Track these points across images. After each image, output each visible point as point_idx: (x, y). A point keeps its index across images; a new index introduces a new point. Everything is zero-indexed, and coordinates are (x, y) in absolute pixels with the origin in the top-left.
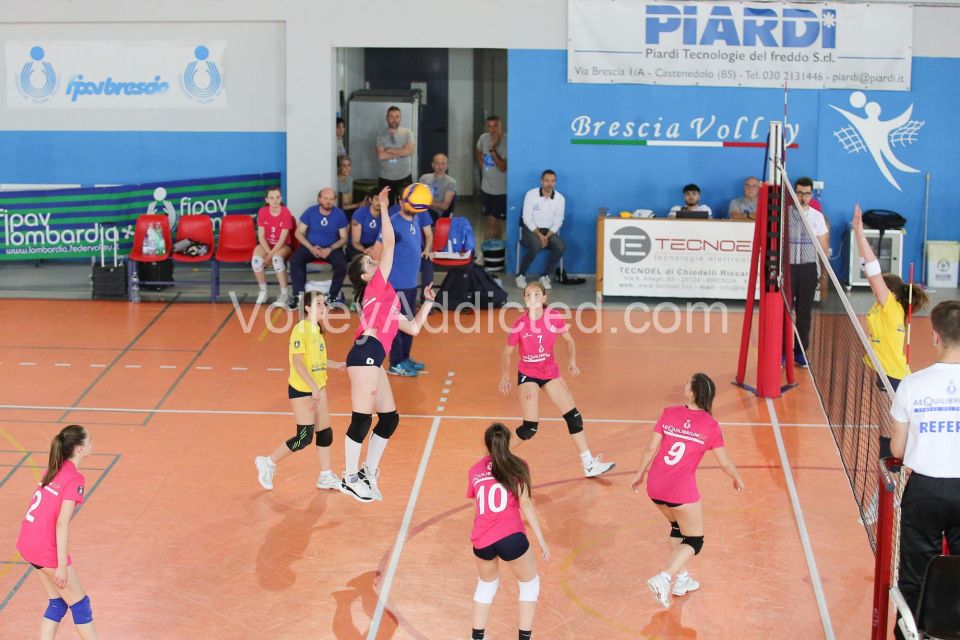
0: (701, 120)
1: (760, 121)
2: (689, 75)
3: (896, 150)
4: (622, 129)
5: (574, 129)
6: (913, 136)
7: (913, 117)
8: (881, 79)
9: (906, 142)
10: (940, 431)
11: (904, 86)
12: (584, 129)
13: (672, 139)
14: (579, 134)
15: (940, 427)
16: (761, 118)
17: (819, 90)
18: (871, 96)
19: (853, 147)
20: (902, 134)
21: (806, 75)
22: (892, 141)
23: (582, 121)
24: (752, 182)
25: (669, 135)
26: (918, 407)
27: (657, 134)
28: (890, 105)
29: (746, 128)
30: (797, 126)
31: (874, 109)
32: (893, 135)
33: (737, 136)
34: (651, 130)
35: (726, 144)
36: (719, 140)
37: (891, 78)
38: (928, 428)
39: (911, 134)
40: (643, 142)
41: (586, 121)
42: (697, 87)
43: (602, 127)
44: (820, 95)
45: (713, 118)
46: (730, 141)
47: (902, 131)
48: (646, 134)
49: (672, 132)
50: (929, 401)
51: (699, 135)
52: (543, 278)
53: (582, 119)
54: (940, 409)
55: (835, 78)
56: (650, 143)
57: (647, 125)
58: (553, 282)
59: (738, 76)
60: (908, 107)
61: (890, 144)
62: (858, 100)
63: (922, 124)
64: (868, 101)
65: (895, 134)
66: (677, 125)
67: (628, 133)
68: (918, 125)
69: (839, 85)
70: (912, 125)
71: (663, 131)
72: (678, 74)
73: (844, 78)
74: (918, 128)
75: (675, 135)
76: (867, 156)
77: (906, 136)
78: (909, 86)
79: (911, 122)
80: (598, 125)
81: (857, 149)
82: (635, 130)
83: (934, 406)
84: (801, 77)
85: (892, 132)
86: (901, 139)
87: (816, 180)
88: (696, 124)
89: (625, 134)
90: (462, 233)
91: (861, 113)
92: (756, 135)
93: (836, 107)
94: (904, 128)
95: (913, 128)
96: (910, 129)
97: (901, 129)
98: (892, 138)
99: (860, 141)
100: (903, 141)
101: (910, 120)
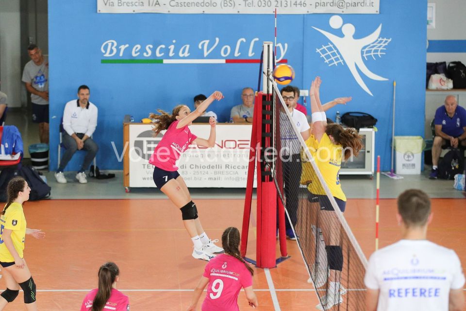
0: (207, 42)
1: (255, 42)
2: (197, 4)
3: (368, 62)
4: (143, 50)
5: (104, 52)
6: (382, 51)
7: (381, 35)
8: (355, 5)
9: (376, 56)
11: (375, 9)
12: (112, 51)
13: (184, 58)
14: (107, 55)
16: (257, 39)
17: (304, 15)
18: (347, 18)
19: (332, 61)
20: (373, 49)
21: (293, 3)
22: (365, 55)
23: (110, 45)
24: (249, 92)
25: (181, 55)
27: (171, 54)
29: (244, 48)
30: (286, 45)
31: (349, 29)
32: (365, 50)
33: (237, 54)
34: (167, 51)
35: (228, 61)
36: (222, 58)
37: (363, 4)
39: (380, 49)
40: (160, 61)
41: (113, 44)
42: (203, 15)
43: (126, 49)
44: (305, 20)
45: (217, 39)
46: (231, 58)
47: (373, 47)
48: (163, 54)
49: (183, 52)
51: (206, 54)
52: (80, 174)
53: (109, 42)
55: (317, 5)
56: (165, 61)
57: (163, 46)
58: (89, 177)
59: (237, 4)
60: (378, 27)
61: (363, 58)
62: (336, 22)
63: (390, 40)
64: (344, 23)
65: (367, 49)
66: (188, 46)
67: (147, 53)
68: (386, 41)
69: (321, 10)
70: (381, 42)
71: (176, 51)
72: (188, 4)
73: (324, 4)
74: (386, 44)
75: (186, 54)
76: (344, 67)
77: (376, 51)
78: (378, 9)
79: (381, 39)
80: (123, 47)
81: (335, 63)
82: (154, 51)
84: (289, 4)
85: (364, 48)
86: (372, 54)
87: (302, 89)
88: (203, 45)
89: (145, 54)
90: (12, 139)
91: (339, 33)
92: (252, 53)
93: (318, 28)
94: (375, 44)
95: (381, 44)
96: (379, 45)
97: (372, 45)
98: (365, 53)
99: (338, 56)
100: (374, 55)
101: (379, 38)
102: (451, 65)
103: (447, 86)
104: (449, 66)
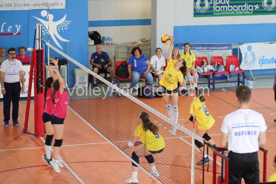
1: (4, 24)
3: (60, 33)
6: (67, 27)
7: (66, 19)
8: (54, 5)
9: (64, 30)
10: (242, 135)
11: (63, 7)
15: (242, 133)
16: (5, 23)
17: (28, 10)
18: (49, 11)
20: (63, 26)
21: (23, 4)
26: (234, 126)
28: (57, 14)
30: (20, 26)
31: (51, 17)
37: (58, 4)
38: (238, 134)
39: (66, 26)
44: (29, 13)
50: (238, 124)
54: (242, 127)
55: (35, 5)
60: (65, 15)
61: (58, 31)
62: (44, 13)
63: (71, 22)
65: (59, 26)
68: (69, 22)
69: (37, 8)
70: (66, 22)
73: (38, 5)
74: (69, 24)
77: (64, 27)
78: (65, 7)
79: (66, 21)
81: (44, 34)
83: (240, 125)
84: (21, 5)
85: (58, 26)
86: (62, 29)
87: (28, 47)
91: (46, 19)
92: (3, 30)
93: (36, 17)
94: (63, 24)
95: (67, 24)
96: (66, 24)
97: (62, 24)
98: (59, 28)
99: (46, 30)
100: (63, 29)
101: (65, 21)
102: (92, 33)
103: (91, 43)
104: (91, 33)
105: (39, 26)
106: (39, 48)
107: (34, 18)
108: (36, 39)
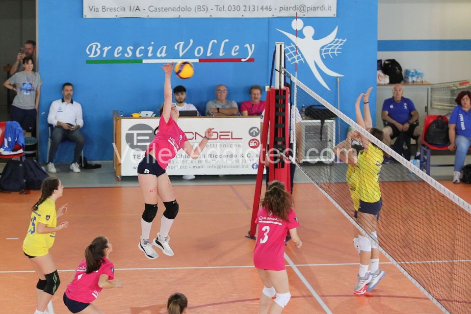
0: (182, 43)
1: (226, 43)
2: (174, 9)
3: (326, 60)
4: (124, 51)
5: (89, 53)
6: (338, 50)
7: (338, 36)
8: (315, 9)
9: (333, 55)
11: (332, 13)
12: (96, 52)
13: (161, 58)
14: (92, 56)
16: (227, 40)
17: (269, 18)
18: (307, 21)
19: (294, 60)
20: (330, 49)
21: (259, 8)
22: (323, 54)
23: (94, 46)
24: (222, 88)
25: (158, 55)
27: (150, 55)
28: (321, 27)
29: (216, 48)
30: (253, 45)
31: (309, 31)
32: (323, 50)
33: (209, 54)
35: (201, 61)
36: (196, 58)
37: (322, 8)
39: (336, 48)
40: (140, 61)
41: (97, 46)
42: (179, 19)
43: (108, 51)
44: (270, 22)
45: (191, 41)
46: (204, 58)
47: (330, 47)
48: (142, 54)
49: (161, 53)
51: (181, 54)
53: (94, 45)
55: (281, 9)
56: (144, 61)
57: (143, 48)
59: (209, 9)
61: (322, 57)
62: (297, 25)
63: (345, 41)
64: (304, 26)
65: (325, 49)
66: (165, 47)
67: (128, 54)
68: (342, 42)
69: (284, 14)
70: (337, 42)
71: (154, 52)
72: (166, 10)
73: (287, 9)
74: (342, 44)
75: (163, 55)
76: (305, 65)
77: (333, 50)
78: (335, 13)
79: (336, 40)
80: (106, 49)
81: (297, 61)
82: (134, 51)
84: (256, 8)
85: (323, 47)
86: (330, 53)
87: (268, 85)
88: (178, 46)
89: (126, 55)
90: (15, 133)
91: (299, 34)
94: (332, 44)
95: (338, 44)
96: (336, 45)
97: (329, 45)
98: (323, 52)
99: (300, 55)
100: (331, 54)
101: (335, 38)
102: (386, 62)
103: (384, 81)
104: (384, 63)
105: (281, 46)
106: (280, 87)
107: (280, 32)
108: (274, 69)
